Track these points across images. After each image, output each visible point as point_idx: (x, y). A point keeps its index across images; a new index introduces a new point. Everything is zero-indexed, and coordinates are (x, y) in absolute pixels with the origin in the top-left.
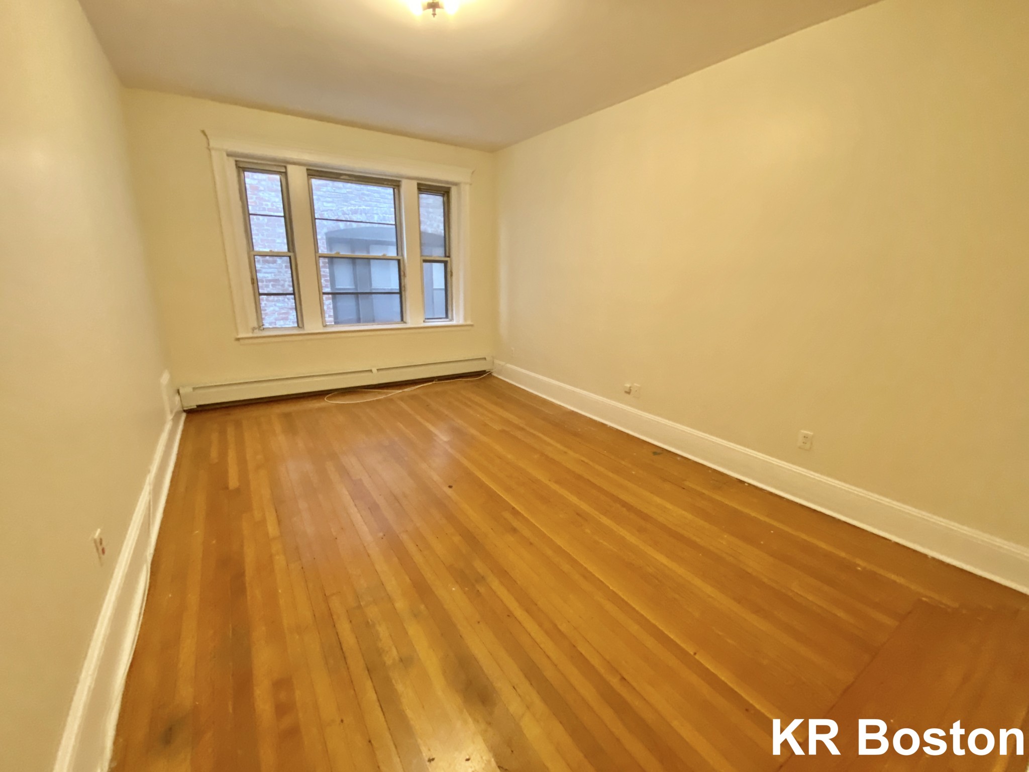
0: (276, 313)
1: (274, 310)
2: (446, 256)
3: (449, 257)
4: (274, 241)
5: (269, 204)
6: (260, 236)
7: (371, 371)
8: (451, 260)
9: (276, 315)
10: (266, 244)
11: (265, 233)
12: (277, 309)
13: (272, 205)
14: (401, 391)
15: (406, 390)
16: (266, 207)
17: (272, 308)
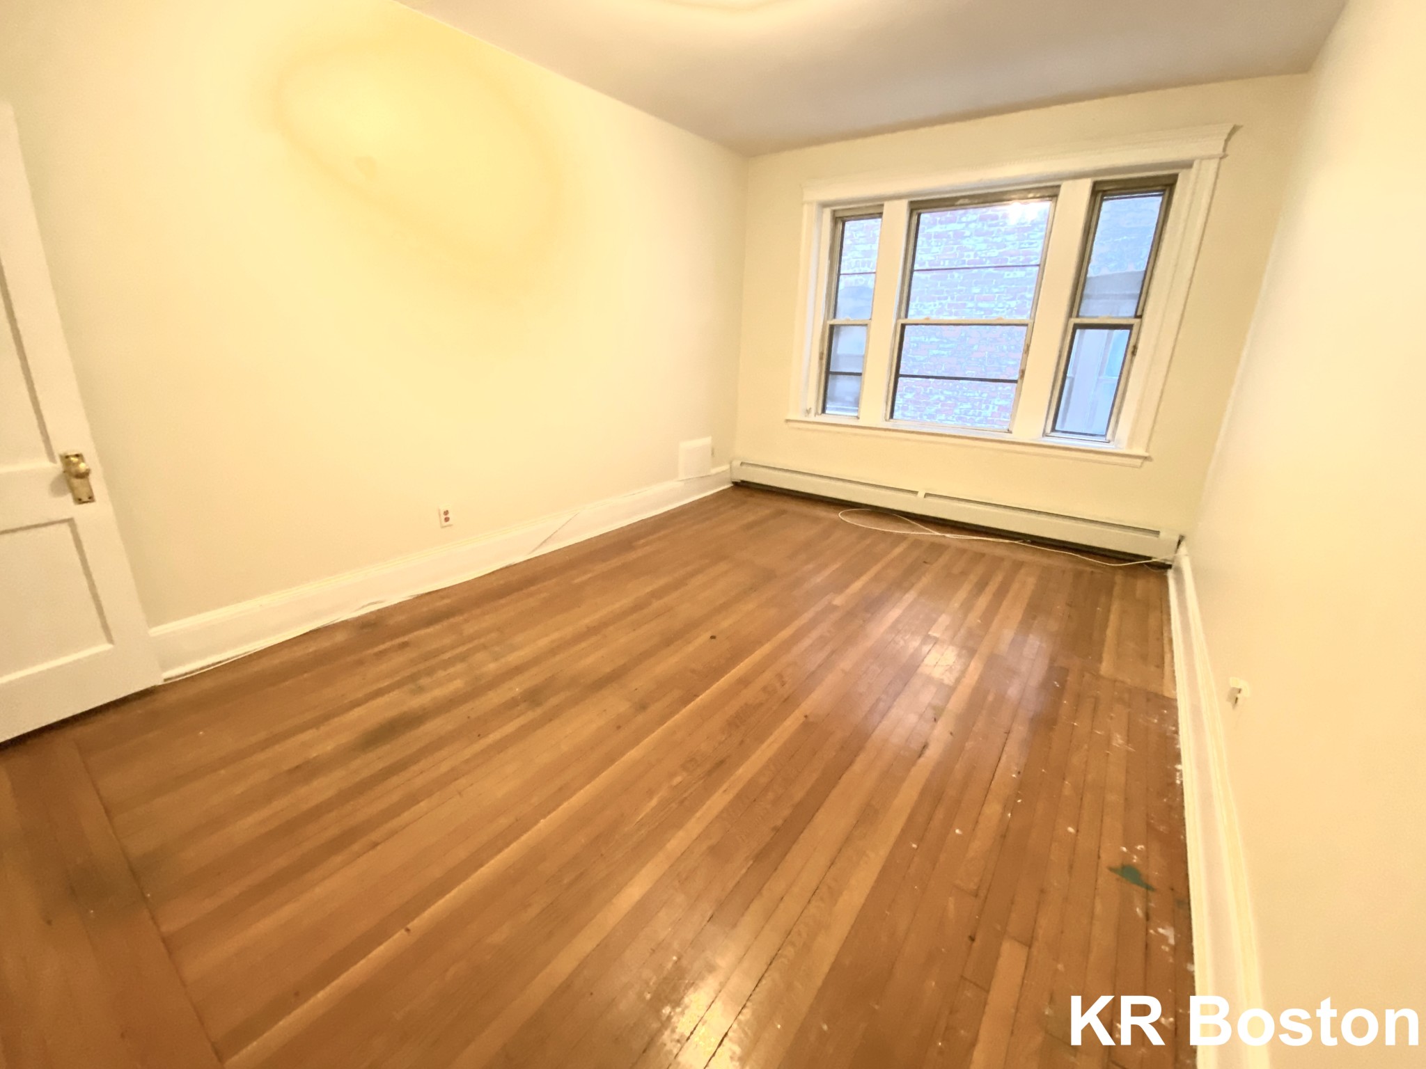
0: (940, 404)
1: (939, 399)
2: (1136, 316)
3: (1141, 317)
4: (964, 305)
5: (972, 254)
6: (949, 299)
7: (916, 493)
8: (1141, 325)
9: (939, 406)
10: (953, 310)
11: (956, 296)
12: (942, 398)
13: (976, 255)
14: (937, 533)
15: (948, 535)
16: (967, 259)
17: (936, 397)
